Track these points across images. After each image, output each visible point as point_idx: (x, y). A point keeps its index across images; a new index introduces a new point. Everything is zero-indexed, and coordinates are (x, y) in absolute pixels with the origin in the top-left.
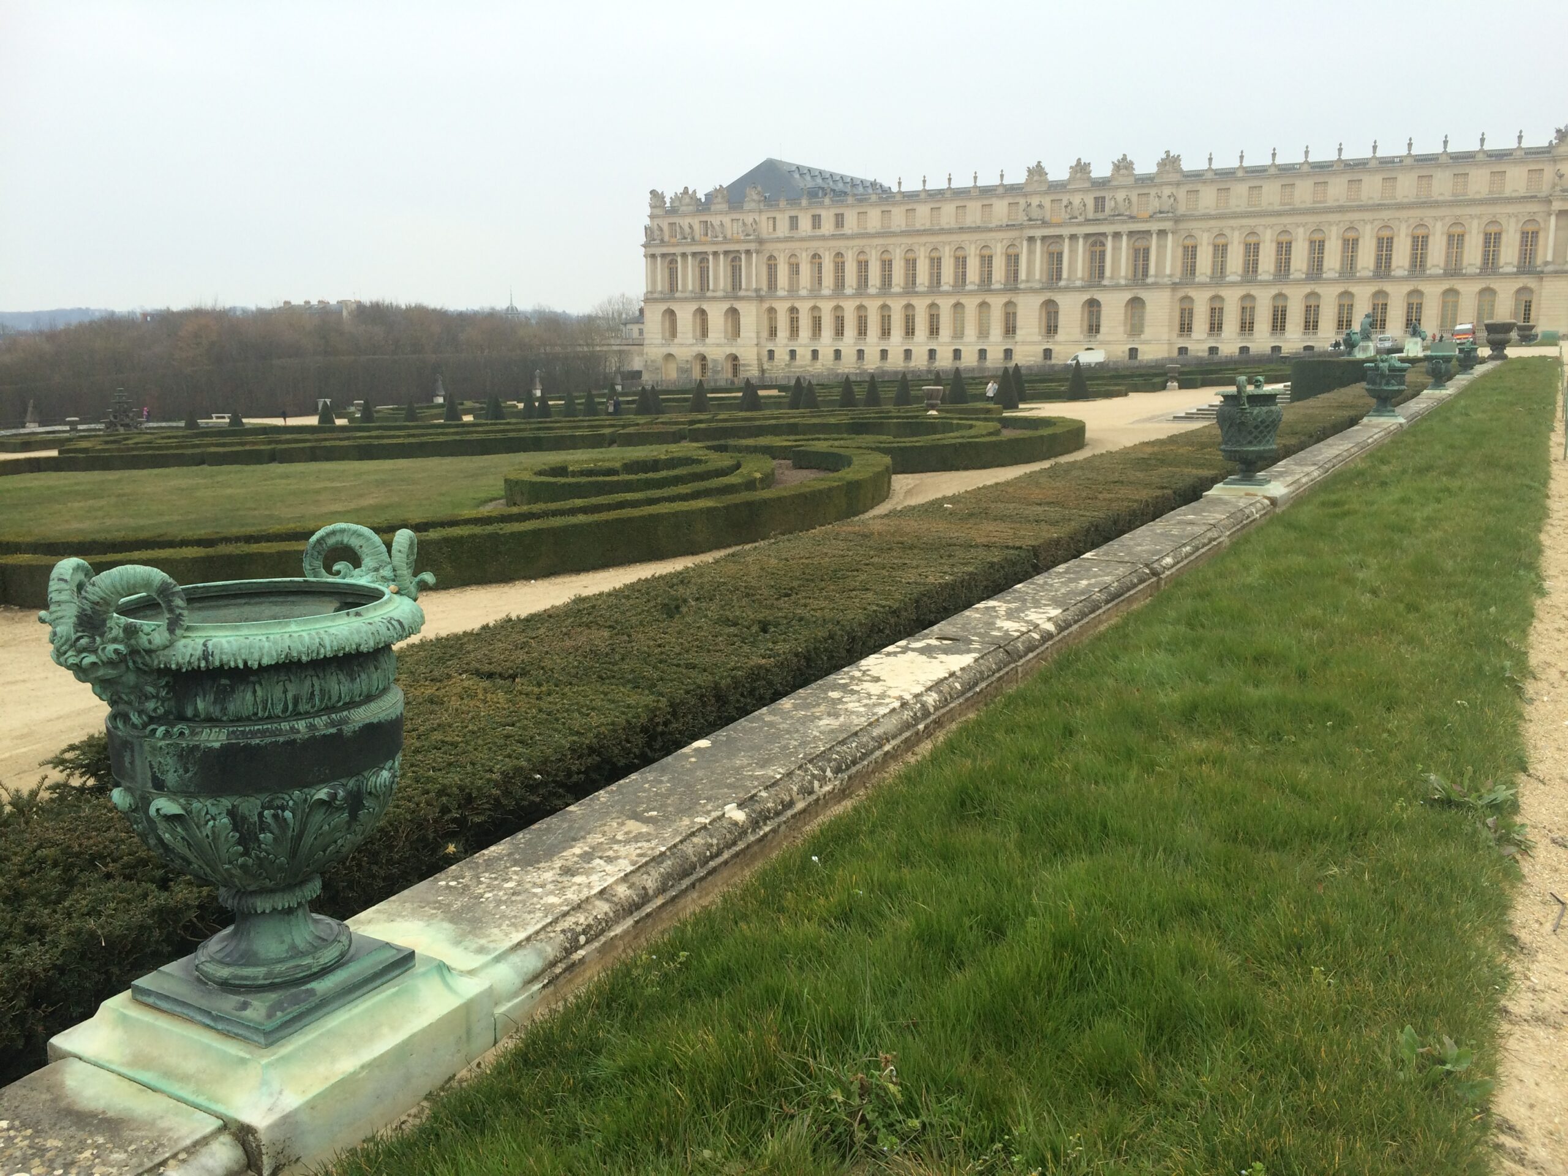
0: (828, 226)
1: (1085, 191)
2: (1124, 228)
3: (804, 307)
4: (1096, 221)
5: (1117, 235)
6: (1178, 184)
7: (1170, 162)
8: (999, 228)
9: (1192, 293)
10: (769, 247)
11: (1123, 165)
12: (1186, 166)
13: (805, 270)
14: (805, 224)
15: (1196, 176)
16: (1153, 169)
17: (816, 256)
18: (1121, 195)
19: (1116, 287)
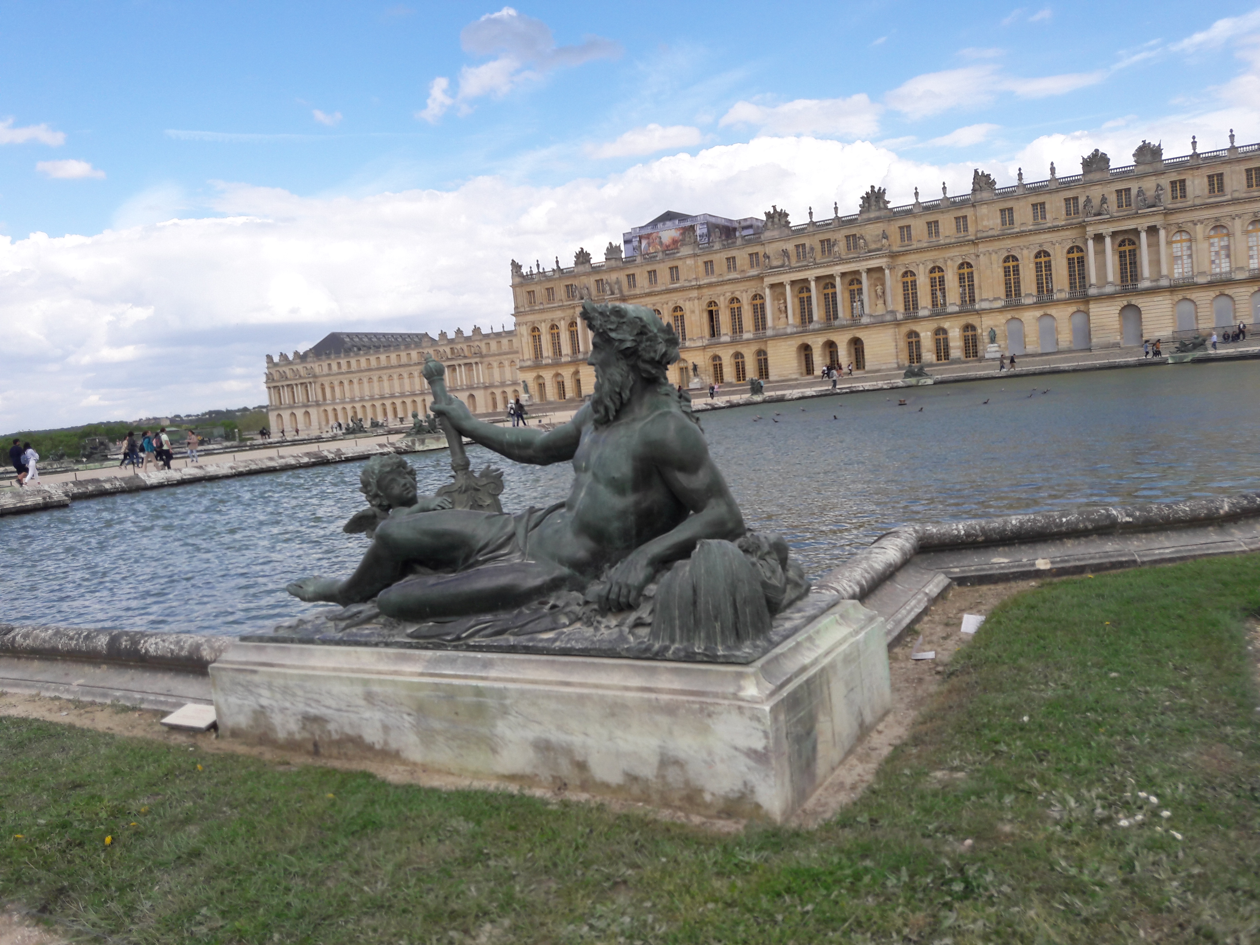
0: (344, 368)
1: (446, 345)
2: (461, 362)
3: (339, 408)
4: (452, 359)
5: (460, 365)
6: (481, 340)
7: (477, 330)
8: (415, 364)
9: (494, 391)
10: (321, 380)
11: (459, 332)
12: (484, 332)
13: (337, 389)
14: (334, 367)
15: (487, 336)
16: (471, 334)
17: (341, 383)
18: (458, 347)
19: (462, 390)
